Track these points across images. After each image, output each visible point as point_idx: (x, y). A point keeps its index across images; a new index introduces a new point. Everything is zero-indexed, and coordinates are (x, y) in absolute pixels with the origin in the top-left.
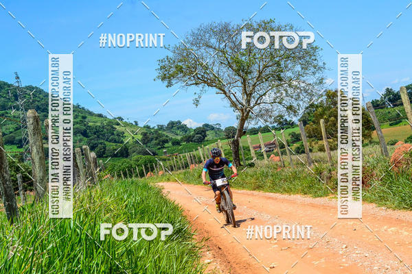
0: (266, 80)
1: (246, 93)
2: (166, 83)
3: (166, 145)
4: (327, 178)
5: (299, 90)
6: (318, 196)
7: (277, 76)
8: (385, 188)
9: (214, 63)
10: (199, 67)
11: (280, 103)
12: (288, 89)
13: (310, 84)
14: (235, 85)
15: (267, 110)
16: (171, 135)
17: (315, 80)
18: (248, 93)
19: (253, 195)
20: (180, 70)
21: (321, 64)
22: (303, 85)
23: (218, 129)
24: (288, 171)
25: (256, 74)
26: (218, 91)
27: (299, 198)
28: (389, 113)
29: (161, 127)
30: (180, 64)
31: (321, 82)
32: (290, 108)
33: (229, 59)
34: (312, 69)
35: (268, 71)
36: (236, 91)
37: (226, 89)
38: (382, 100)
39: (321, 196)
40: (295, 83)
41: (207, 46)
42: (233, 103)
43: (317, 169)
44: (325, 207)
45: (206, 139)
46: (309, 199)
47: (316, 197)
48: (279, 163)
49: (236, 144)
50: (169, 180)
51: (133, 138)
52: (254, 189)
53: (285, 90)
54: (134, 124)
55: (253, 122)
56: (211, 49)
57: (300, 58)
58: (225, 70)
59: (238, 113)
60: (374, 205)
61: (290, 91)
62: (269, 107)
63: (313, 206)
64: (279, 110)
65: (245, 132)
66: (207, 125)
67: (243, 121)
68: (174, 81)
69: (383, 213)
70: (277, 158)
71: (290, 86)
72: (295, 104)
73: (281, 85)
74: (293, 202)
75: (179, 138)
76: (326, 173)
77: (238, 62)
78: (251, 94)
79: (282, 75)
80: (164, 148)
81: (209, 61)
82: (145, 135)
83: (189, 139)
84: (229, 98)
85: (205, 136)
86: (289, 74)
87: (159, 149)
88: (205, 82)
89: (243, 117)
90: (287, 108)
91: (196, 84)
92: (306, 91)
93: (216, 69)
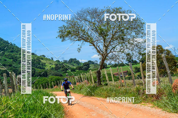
1: (105, 46)
2: (62, 39)
5: (133, 46)
11: (123, 52)
13: (139, 43)
17: (142, 40)
22: (135, 43)
26: (90, 44)
34: (141, 35)
37: (95, 44)
41: (85, 20)
42: (98, 51)
49: (99, 73)
56: (87, 22)
59: (101, 56)
67: (103, 61)
70: (123, 81)
73: (124, 42)
79: (124, 37)
88: (83, 39)
89: (103, 58)
90: (127, 55)
91: (79, 40)
92: (137, 46)
93: (89, 33)
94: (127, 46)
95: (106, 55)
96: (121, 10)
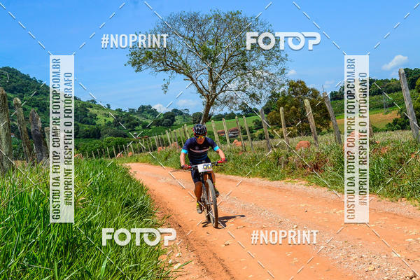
0: (232, 69)
1: (212, 81)
2: (136, 68)
3: (137, 128)
4: (285, 163)
5: (262, 80)
6: (276, 180)
7: (242, 65)
8: (337, 174)
9: (182, 51)
10: (168, 55)
11: (244, 91)
12: (252, 77)
13: (273, 74)
14: (202, 72)
15: (232, 98)
16: (141, 119)
17: (277, 70)
18: (214, 80)
20: (150, 56)
21: (283, 55)
22: (265, 74)
23: (186, 114)
24: (248, 155)
25: (222, 63)
26: (186, 77)
27: (258, 181)
29: (132, 111)
30: (150, 50)
31: (283, 71)
32: (253, 96)
33: (197, 48)
34: (275, 60)
35: (234, 60)
36: (202, 78)
37: (193, 76)
38: (340, 92)
39: (278, 180)
40: (258, 72)
41: (177, 35)
42: (199, 89)
43: (275, 154)
44: (280, 190)
45: (174, 123)
46: (266, 182)
47: (273, 180)
48: (240, 148)
50: (137, 161)
53: (248, 79)
54: (106, 106)
55: (218, 109)
56: (180, 38)
58: (193, 58)
59: (204, 99)
60: (326, 189)
61: (253, 79)
62: (233, 94)
63: (269, 188)
64: (242, 97)
65: (210, 118)
66: (176, 110)
67: (208, 107)
68: (143, 67)
69: (333, 197)
70: (240, 143)
71: (254, 75)
72: (258, 93)
73: (245, 74)
74: (252, 185)
76: (283, 158)
77: (205, 50)
78: (217, 81)
79: (247, 64)
80: (135, 130)
81: (178, 48)
82: (117, 117)
83: (158, 123)
84: (196, 84)
85: (173, 120)
87: (130, 131)
88: (173, 69)
89: (208, 102)
90: (250, 96)
91: (165, 70)
92: (268, 80)
93: (184, 57)
94: (250, 80)
95: (213, 96)
96: (240, 16)
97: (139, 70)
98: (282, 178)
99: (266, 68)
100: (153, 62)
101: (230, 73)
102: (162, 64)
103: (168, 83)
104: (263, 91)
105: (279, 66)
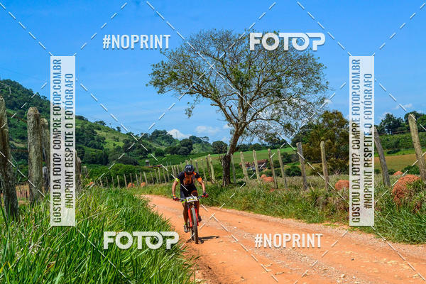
0: (265, 95)
1: (243, 107)
2: (158, 89)
3: (149, 155)
4: (323, 204)
5: (298, 109)
6: (313, 222)
7: (277, 92)
10: (195, 76)
11: (277, 120)
12: (287, 106)
13: (311, 103)
14: (231, 97)
15: (263, 127)
16: (155, 145)
17: (316, 99)
18: (245, 107)
19: (242, 215)
20: (175, 77)
21: (323, 83)
22: (303, 103)
23: (206, 142)
24: (282, 193)
25: (254, 88)
26: (213, 102)
27: (292, 222)
28: (388, 140)
29: (145, 136)
30: (175, 71)
31: (322, 101)
32: (288, 127)
33: (228, 70)
34: (314, 88)
35: (268, 85)
36: (232, 104)
37: (221, 102)
38: (381, 126)
39: (316, 222)
40: (295, 101)
41: (206, 54)
42: (227, 116)
43: (313, 194)
45: (192, 152)
46: (303, 224)
47: (310, 223)
48: (272, 184)
49: (227, 159)
50: (151, 193)
51: (114, 145)
52: (244, 210)
53: (283, 108)
54: (116, 129)
55: (248, 139)
56: (209, 58)
57: (302, 75)
58: (222, 81)
59: (234, 128)
60: (373, 236)
61: (289, 108)
62: (265, 123)
63: (307, 231)
64: (275, 127)
65: (238, 148)
66: (193, 138)
67: (237, 136)
68: (166, 88)
69: (382, 245)
70: (269, 179)
72: (293, 123)
73: (280, 102)
74: (286, 226)
75: (163, 148)
76: (322, 198)
77: (237, 74)
78: (247, 109)
79: (282, 91)
80: (147, 158)
81: (205, 70)
82: (127, 142)
83: (174, 151)
84: (224, 111)
85: (191, 149)
86: (289, 91)
87: (141, 159)
88: (200, 92)
89: (237, 131)
90: (285, 127)
91: (191, 93)
92: (306, 110)
93: (212, 79)
95: (243, 124)
97: (161, 91)
98: (321, 221)
99: (303, 96)
100: (178, 84)
101: (264, 100)
102: (187, 87)
103: (193, 107)
104: (300, 122)
105: (319, 94)
